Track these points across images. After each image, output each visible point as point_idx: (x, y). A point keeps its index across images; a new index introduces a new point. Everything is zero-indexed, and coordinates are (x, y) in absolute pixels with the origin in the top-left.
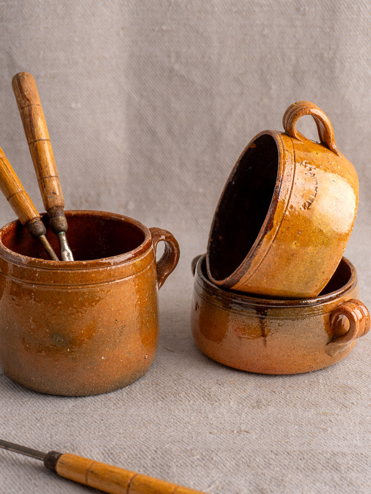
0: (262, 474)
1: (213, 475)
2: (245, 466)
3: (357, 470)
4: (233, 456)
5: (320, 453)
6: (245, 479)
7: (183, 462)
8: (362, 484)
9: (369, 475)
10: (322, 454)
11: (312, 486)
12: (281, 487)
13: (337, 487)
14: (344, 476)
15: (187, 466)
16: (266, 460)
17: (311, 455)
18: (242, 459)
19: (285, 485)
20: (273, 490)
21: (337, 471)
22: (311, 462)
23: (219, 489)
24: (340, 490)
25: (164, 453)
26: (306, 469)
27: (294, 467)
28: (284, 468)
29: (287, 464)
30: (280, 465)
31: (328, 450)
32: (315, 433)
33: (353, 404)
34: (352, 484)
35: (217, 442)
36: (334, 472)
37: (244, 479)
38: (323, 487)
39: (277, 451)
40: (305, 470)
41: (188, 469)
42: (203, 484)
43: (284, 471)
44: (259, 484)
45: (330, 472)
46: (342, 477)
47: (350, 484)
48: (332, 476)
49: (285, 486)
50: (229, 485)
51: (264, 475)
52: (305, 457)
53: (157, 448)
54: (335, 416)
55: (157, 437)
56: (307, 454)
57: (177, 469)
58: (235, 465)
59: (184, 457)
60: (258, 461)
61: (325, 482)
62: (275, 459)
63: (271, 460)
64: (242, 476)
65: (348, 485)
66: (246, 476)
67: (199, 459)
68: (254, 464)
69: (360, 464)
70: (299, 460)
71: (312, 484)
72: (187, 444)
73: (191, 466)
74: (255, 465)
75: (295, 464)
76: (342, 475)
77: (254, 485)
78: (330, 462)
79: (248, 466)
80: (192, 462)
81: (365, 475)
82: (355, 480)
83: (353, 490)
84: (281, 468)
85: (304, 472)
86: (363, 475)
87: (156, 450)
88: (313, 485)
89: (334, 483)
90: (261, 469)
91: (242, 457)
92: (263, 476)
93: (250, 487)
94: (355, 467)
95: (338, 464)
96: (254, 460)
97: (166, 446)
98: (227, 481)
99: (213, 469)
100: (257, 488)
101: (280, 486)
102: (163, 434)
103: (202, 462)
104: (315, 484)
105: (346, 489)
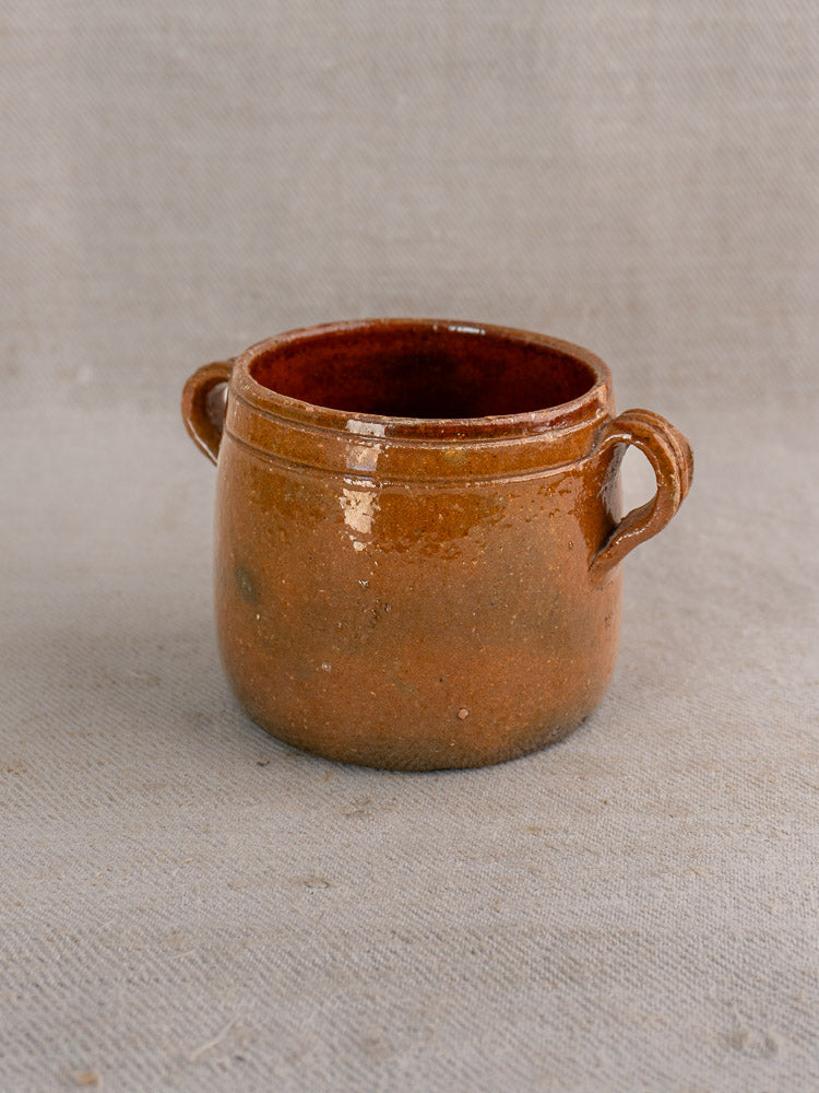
0: (368, 997)
1: (229, 1004)
2: (319, 976)
3: (628, 980)
4: (289, 948)
5: (525, 934)
6: (320, 1013)
7: (148, 970)
8: (644, 1019)
9: (660, 992)
10: (530, 937)
11: (507, 1029)
12: (420, 1034)
13: (577, 1029)
14: (593, 997)
15: (157, 980)
16: (379, 957)
17: (499, 939)
18: (313, 956)
19: (432, 1026)
20: (396, 1046)
21: (573, 984)
22: (502, 958)
23: (245, 1043)
24: (583, 1037)
25: (97, 943)
26: (489, 980)
27: (455, 975)
28: (426, 979)
29: (435, 967)
30: (417, 969)
31: (547, 926)
32: (510, 881)
33: (605, 803)
34: (616, 1019)
35: (246, 911)
36: (564, 987)
37: (314, 1013)
38: (538, 1029)
39: (409, 932)
40: (485, 982)
41: (161, 989)
42: (200, 1031)
43: (427, 987)
44: (356, 1026)
45: (555, 986)
46: (588, 1000)
47: (611, 1021)
48: (559, 998)
49: (431, 1031)
50: (272, 1031)
51: (373, 999)
52: (484, 944)
53: (80, 932)
54: (561, 835)
55: (83, 900)
56: (491, 937)
57: (129, 990)
58: (293, 974)
59: (153, 955)
60: (356, 960)
61: (542, 1017)
62: (401, 953)
63: (393, 956)
64: (312, 1006)
65: (607, 1023)
66: (322, 1004)
67: (192, 961)
68: (345, 969)
69: (635, 963)
70: (468, 954)
71: (506, 1024)
72: (163, 916)
73: (170, 980)
74: (349, 973)
75: (459, 966)
76: (588, 995)
77: (344, 1028)
78: (552, 958)
79: (328, 974)
80: (173, 969)
81: (649, 991)
82: (622, 1007)
83: (621, 1035)
84: (421, 978)
85: (481, 986)
86: (646, 992)
87: (78, 937)
88: (510, 1027)
89: (565, 1019)
90: (365, 983)
91: (315, 951)
92: (369, 1002)
93: (331, 1034)
94: (622, 970)
95: (576, 963)
96: (347, 956)
97: (107, 925)
98: (266, 1021)
99: (229, 986)
100: (352, 1040)
101: (415, 1030)
102: (102, 891)
103: (200, 968)
104: (513, 1023)
105: (602, 1034)
